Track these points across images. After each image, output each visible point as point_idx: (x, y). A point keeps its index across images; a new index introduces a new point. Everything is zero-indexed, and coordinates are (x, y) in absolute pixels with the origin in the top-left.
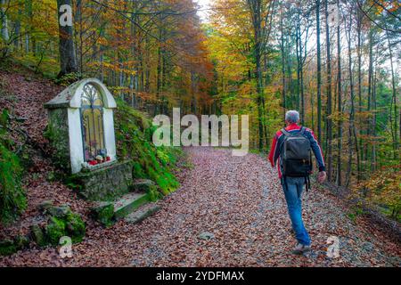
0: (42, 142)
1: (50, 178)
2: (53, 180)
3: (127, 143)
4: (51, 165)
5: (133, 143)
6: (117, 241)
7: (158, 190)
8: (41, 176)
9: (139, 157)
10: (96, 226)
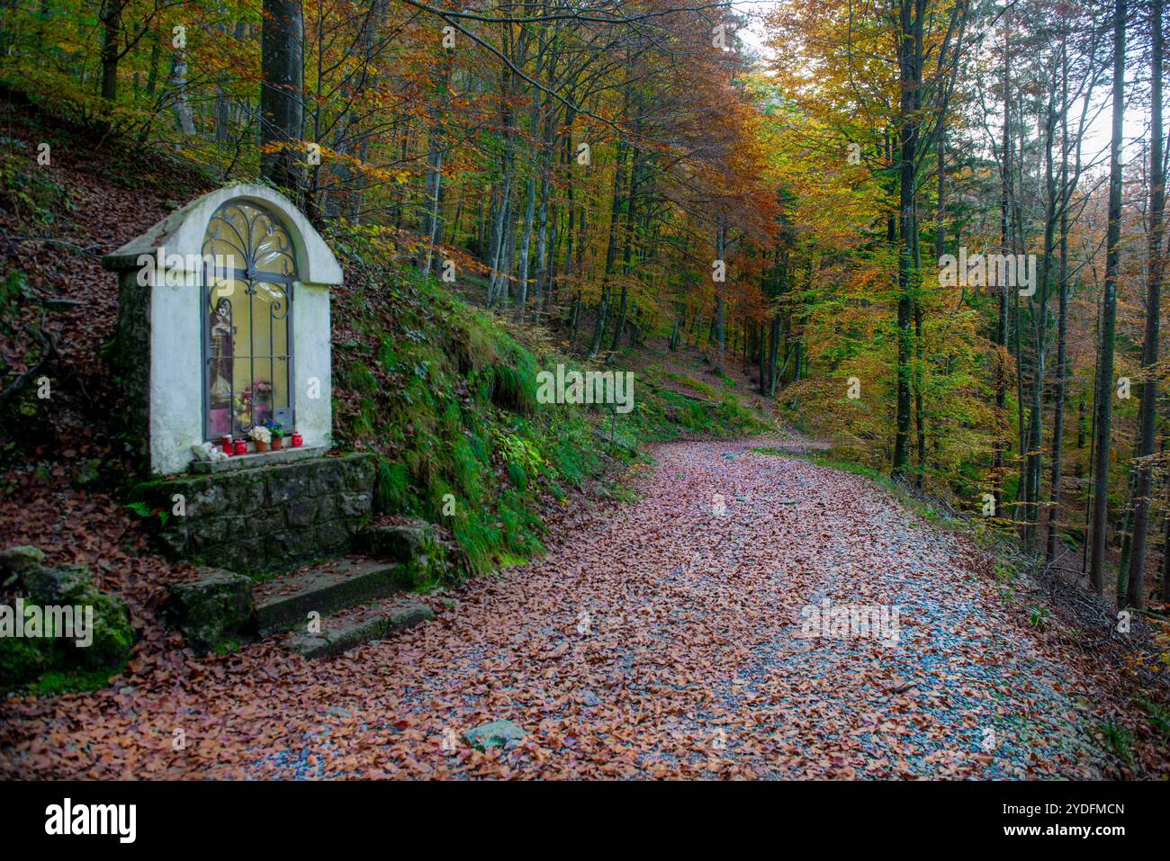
0: (89, 372)
1: (85, 479)
2: (93, 487)
3: (382, 400)
4: (102, 442)
5: (401, 401)
6: (210, 704)
7: (451, 556)
8: (60, 472)
9: (412, 446)
10: (169, 647)
